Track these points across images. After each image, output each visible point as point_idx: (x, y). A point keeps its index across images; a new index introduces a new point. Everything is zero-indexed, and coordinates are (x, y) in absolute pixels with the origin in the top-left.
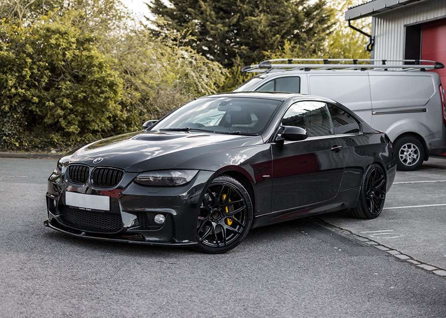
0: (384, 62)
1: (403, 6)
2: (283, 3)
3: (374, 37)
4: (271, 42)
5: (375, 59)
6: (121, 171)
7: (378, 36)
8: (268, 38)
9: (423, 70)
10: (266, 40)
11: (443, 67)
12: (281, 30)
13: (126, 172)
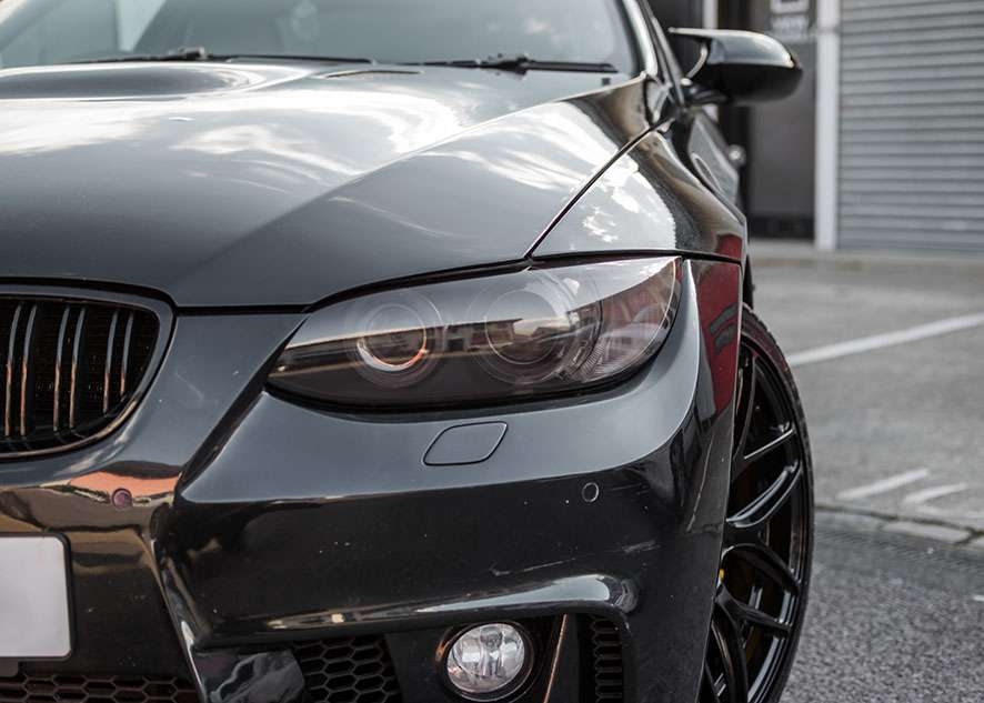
13: (179, 311)
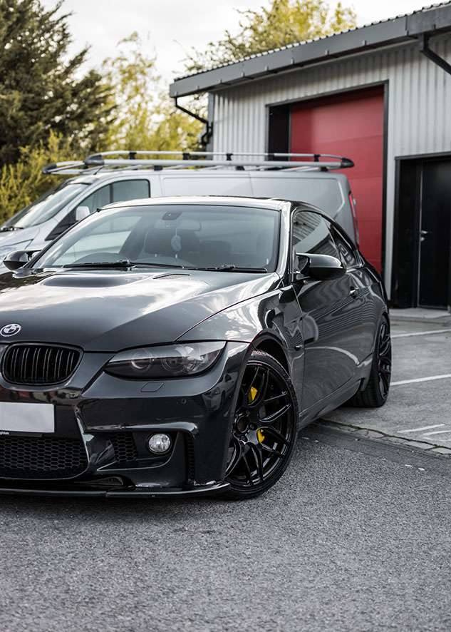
0: (229, 157)
1: (251, 80)
2: (40, 76)
3: (212, 124)
4: (27, 134)
5: (214, 153)
6: (72, 351)
7: (219, 121)
8: (21, 129)
9: (324, 169)
10: (18, 131)
11: (352, 166)
12: (41, 117)
13: (84, 352)
